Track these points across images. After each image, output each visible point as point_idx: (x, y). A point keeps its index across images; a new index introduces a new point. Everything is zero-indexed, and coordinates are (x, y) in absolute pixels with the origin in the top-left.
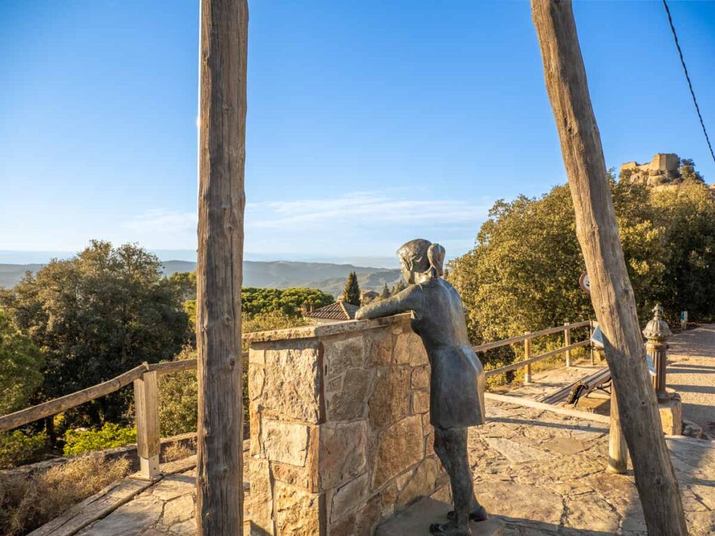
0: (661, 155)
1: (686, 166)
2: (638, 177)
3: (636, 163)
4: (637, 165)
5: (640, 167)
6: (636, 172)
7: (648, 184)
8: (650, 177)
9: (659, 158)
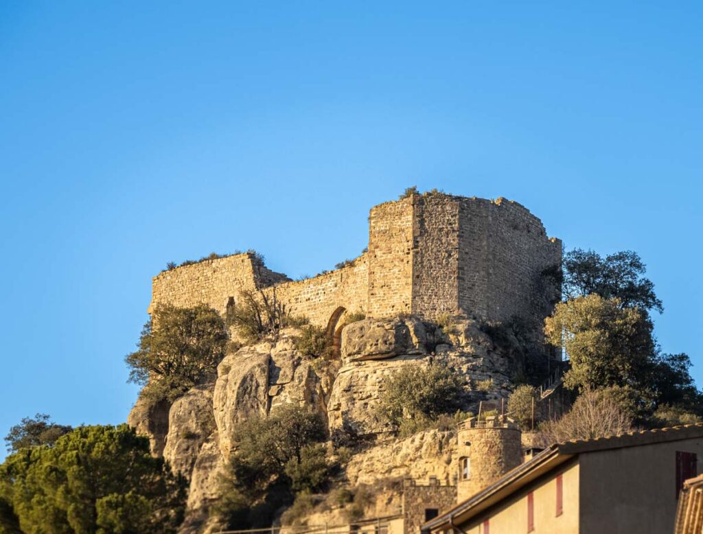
0: (421, 202)
1: (595, 300)
2: (271, 370)
3: (257, 263)
4: (266, 277)
5: (282, 295)
6: (258, 331)
7: (334, 423)
8: (347, 371)
9: (407, 221)
